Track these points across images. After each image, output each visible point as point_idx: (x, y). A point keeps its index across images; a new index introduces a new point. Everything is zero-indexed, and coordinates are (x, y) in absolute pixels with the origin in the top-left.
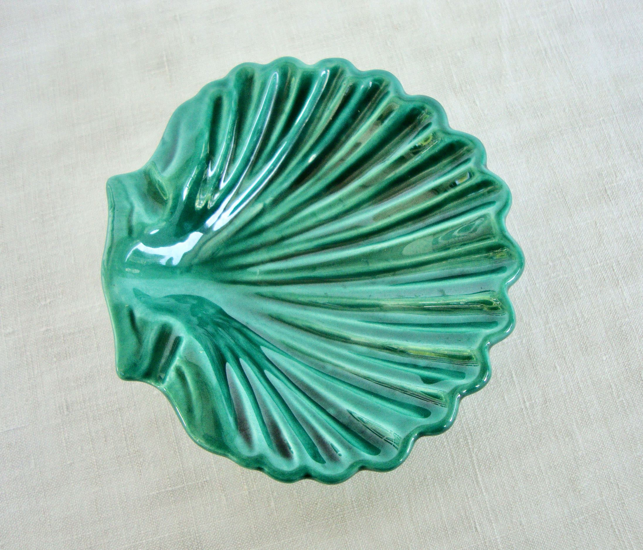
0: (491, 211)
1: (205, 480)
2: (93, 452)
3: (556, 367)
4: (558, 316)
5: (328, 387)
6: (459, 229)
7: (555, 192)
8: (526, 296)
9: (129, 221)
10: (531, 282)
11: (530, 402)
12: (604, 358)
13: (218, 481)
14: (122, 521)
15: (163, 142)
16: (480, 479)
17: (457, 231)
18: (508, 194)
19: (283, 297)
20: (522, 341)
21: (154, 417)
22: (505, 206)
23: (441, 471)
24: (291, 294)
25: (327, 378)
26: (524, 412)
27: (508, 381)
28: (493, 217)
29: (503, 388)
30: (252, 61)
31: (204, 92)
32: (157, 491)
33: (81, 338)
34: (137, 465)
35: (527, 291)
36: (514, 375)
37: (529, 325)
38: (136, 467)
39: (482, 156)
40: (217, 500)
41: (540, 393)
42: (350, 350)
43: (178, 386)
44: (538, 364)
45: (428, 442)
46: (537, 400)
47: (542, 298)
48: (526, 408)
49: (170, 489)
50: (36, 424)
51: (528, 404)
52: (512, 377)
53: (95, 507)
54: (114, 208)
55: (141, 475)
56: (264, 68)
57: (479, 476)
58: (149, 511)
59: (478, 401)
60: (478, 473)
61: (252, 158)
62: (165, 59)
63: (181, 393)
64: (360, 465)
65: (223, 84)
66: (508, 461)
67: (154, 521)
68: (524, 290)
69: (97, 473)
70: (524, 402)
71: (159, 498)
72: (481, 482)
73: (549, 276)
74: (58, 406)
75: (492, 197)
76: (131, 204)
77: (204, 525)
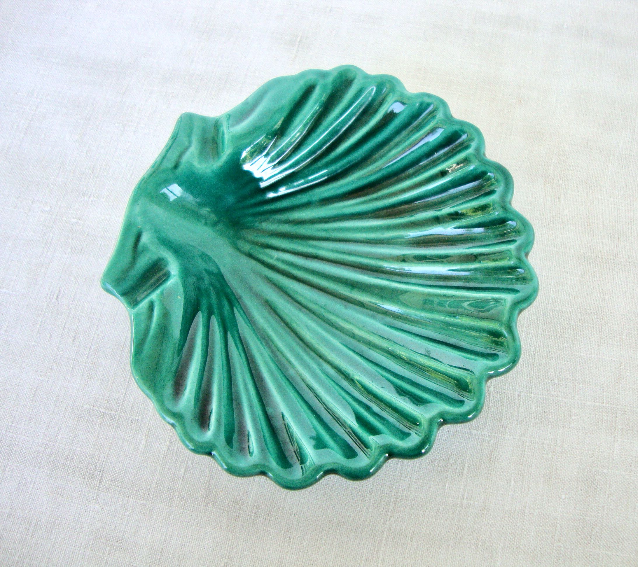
0: (509, 298)
1: (137, 418)
2: (57, 345)
3: (510, 481)
4: (538, 434)
5: (280, 389)
6: (470, 302)
7: (595, 316)
8: (516, 400)
9: (180, 156)
10: (527, 389)
11: (468, 502)
12: (563, 496)
13: (147, 425)
14: (49, 416)
15: (246, 103)
16: (382, 549)
17: (468, 303)
18: (535, 291)
19: (289, 291)
20: (490, 441)
21: (124, 341)
22: (527, 299)
23: (350, 522)
24: (295, 291)
25: (284, 378)
26: (458, 508)
27: (457, 471)
28: (508, 305)
29: (449, 475)
30: (359, 66)
31: (303, 75)
32: (92, 407)
33: (101, 243)
34: (88, 375)
35: (519, 396)
36: (466, 468)
37: (505, 429)
38: (86, 376)
39: (528, 244)
40: (138, 441)
41: (483, 498)
42: (319, 365)
43: (144, 317)
44: (495, 469)
45: (352, 489)
46: (476, 503)
47: (531, 410)
48: (462, 505)
49: (104, 410)
50: (25, 297)
51: (465, 502)
52: (463, 469)
53: (34, 393)
54: (175, 140)
55: (86, 385)
56: (367, 77)
57: (383, 545)
58: (76, 419)
59: (419, 475)
60: (383, 541)
61: (319, 153)
62: (299, 39)
63: (143, 325)
64: (263, 469)
65: (323, 75)
66: (418, 545)
67: (75, 431)
68: (517, 393)
69: (51, 364)
70: (463, 498)
71: (90, 414)
72: (381, 552)
73: (548, 392)
74: (51, 290)
75: (517, 287)
76: (190, 143)
77: (115, 457)
